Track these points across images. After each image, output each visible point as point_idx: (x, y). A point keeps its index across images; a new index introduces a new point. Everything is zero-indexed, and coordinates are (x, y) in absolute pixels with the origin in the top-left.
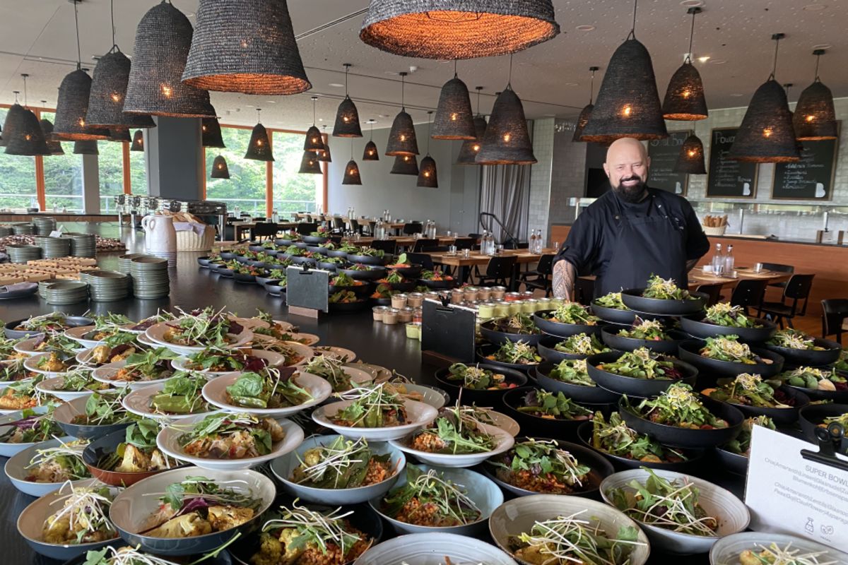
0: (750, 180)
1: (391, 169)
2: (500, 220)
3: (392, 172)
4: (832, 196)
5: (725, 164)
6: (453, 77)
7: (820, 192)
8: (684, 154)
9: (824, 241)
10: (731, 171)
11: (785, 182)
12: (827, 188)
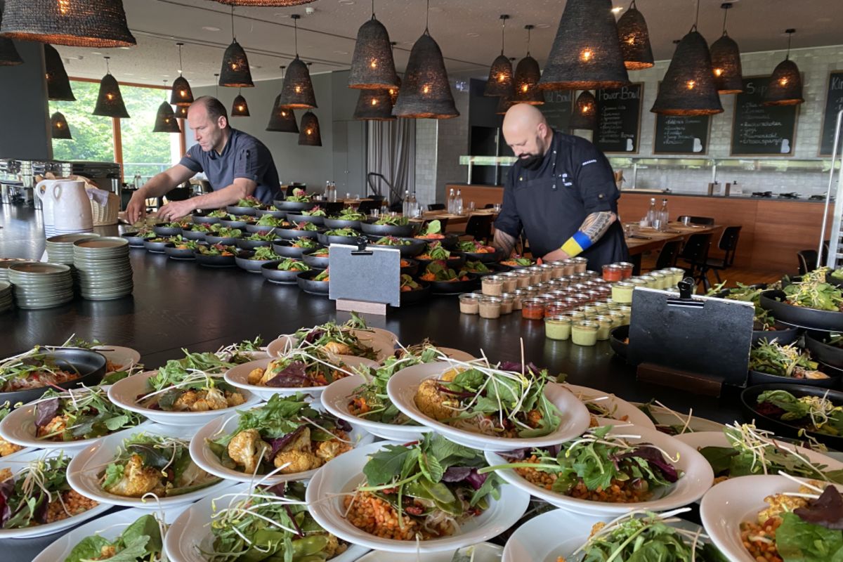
0: (633, 136)
1: (267, 126)
2: (389, 180)
3: (268, 130)
4: (708, 151)
5: (608, 121)
6: (370, 19)
7: (697, 147)
8: (579, 110)
9: (715, 193)
10: (614, 127)
11: (665, 137)
12: (704, 143)
